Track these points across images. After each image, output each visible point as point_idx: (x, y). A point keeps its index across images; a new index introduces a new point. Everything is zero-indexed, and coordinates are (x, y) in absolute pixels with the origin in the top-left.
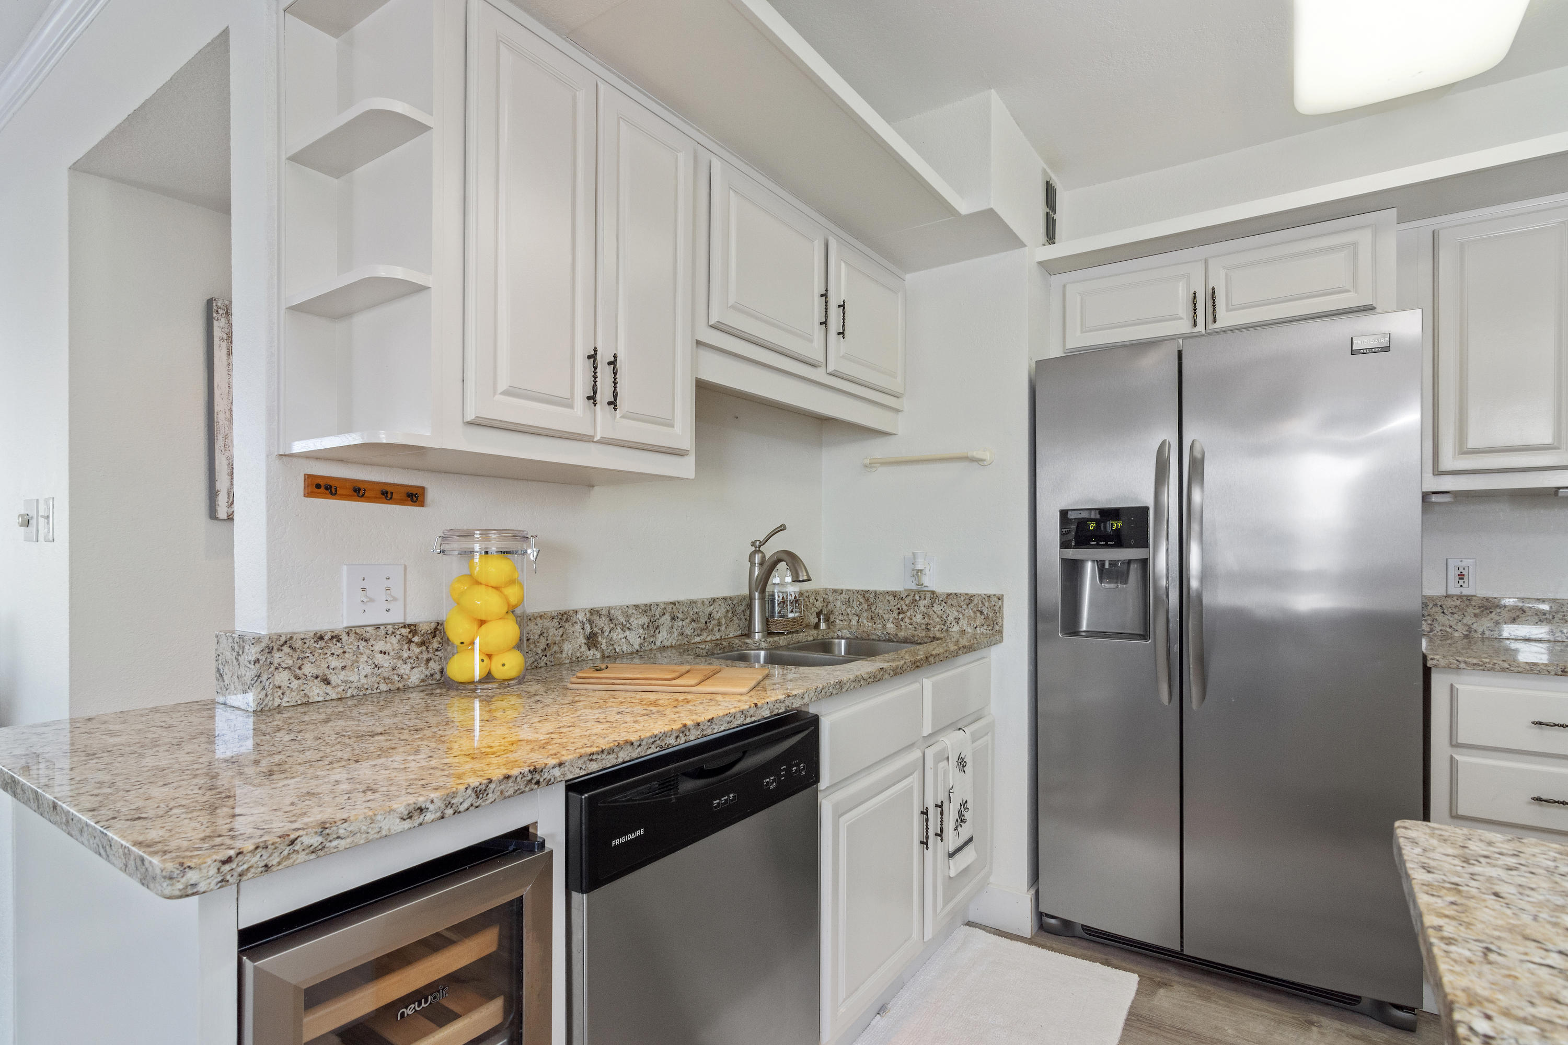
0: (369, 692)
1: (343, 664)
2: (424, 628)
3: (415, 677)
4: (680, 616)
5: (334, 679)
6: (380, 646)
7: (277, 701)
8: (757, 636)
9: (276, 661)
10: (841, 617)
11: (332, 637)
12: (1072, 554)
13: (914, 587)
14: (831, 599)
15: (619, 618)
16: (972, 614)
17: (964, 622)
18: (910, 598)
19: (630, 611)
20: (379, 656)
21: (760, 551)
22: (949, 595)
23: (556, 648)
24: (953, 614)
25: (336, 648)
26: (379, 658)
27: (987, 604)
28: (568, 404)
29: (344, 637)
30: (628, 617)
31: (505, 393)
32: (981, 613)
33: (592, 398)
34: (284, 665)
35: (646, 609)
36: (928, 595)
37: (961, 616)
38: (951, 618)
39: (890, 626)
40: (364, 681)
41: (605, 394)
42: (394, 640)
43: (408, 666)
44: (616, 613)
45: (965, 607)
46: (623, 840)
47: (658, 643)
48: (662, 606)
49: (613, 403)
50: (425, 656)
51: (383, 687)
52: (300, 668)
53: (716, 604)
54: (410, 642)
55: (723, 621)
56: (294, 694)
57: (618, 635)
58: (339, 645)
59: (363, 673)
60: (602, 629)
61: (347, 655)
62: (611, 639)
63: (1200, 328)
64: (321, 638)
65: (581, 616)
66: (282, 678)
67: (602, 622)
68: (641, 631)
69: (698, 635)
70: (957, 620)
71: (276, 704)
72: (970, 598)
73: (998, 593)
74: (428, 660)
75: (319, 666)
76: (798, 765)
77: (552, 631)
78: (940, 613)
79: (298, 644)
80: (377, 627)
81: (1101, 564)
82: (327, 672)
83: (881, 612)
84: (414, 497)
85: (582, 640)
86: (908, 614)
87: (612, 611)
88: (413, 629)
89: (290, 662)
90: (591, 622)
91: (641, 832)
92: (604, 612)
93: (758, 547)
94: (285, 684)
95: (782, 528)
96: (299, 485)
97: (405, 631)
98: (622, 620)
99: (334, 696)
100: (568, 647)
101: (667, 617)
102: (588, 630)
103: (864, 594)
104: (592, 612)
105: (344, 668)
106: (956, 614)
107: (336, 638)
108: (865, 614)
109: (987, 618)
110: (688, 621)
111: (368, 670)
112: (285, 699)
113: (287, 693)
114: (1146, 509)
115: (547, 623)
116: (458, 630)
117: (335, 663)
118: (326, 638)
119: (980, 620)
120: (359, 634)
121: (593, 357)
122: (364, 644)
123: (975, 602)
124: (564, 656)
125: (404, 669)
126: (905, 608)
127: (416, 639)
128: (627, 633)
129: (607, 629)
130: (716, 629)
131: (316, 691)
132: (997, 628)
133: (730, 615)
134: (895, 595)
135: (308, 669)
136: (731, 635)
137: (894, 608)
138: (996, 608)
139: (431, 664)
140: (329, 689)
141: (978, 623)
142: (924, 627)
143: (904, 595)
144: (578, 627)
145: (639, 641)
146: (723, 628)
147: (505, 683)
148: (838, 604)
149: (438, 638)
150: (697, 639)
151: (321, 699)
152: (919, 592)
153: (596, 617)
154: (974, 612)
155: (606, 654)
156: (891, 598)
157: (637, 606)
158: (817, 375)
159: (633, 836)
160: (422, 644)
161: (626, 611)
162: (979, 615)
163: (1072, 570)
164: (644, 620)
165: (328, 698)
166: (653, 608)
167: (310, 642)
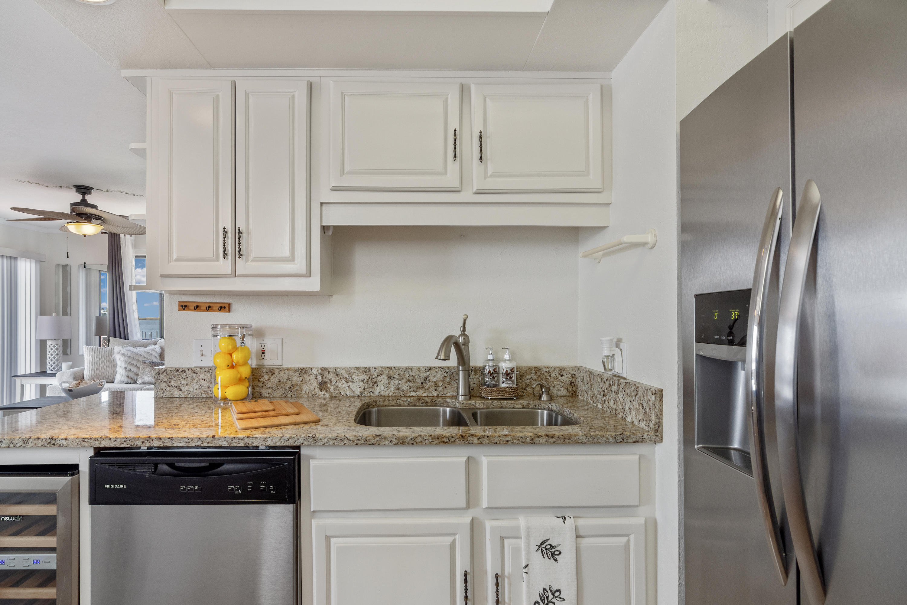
0: (198, 396)
1: (187, 383)
4: (397, 377)
5: (183, 388)
6: (202, 376)
7: (162, 395)
9: (161, 378)
11: (182, 371)
15: (344, 374)
19: (352, 371)
20: (202, 381)
21: (464, 334)
23: (297, 388)
25: (184, 376)
26: (202, 382)
29: (187, 371)
30: (350, 374)
34: (164, 381)
35: (366, 370)
40: (195, 391)
42: (209, 374)
44: (342, 372)
47: (376, 392)
48: (380, 369)
51: (204, 395)
52: (170, 382)
53: (432, 372)
55: (438, 384)
56: (168, 393)
57: (342, 385)
58: (185, 374)
59: (195, 388)
60: (330, 380)
61: (188, 379)
62: (337, 387)
64: (178, 371)
65: (315, 371)
66: (163, 385)
67: (331, 376)
68: (362, 384)
69: (414, 391)
71: (161, 396)
75: (177, 383)
76: (267, 485)
77: (295, 378)
79: (169, 372)
80: (201, 368)
82: (180, 385)
84: (224, 308)
85: (315, 385)
87: (338, 370)
89: (166, 379)
90: (321, 375)
92: (331, 370)
94: (164, 388)
96: (176, 306)
98: (348, 376)
99: (183, 396)
100: (305, 388)
102: (320, 379)
104: (323, 369)
105: (187, 384)
107: (184, 371)
110: (404, 381)
111: (197, 386)
112: (164, 394)
113: (165, 392)
115: (292, 373)
117: (183, 382)
118: (180, 371)
120: (194, 371)
122: (195, 375)
124: (303, 392)
128: (350, 384)
129: (334, 380)
130: (434, 388)
131: (176, 393)
133: (448, 379)
135: (173, 383)
136: (448, 395)
140: (181, 393)
144: (313, 377)
145: (360, 390)
146: (440, 389)
151: (178, 396)
153: (325, 373)
155: (334, 395)
157: (358, 368)
161: (349, 371)
164: (365, 377)
165: (181, 396)
166: (372, 371)
167: (174, 372)
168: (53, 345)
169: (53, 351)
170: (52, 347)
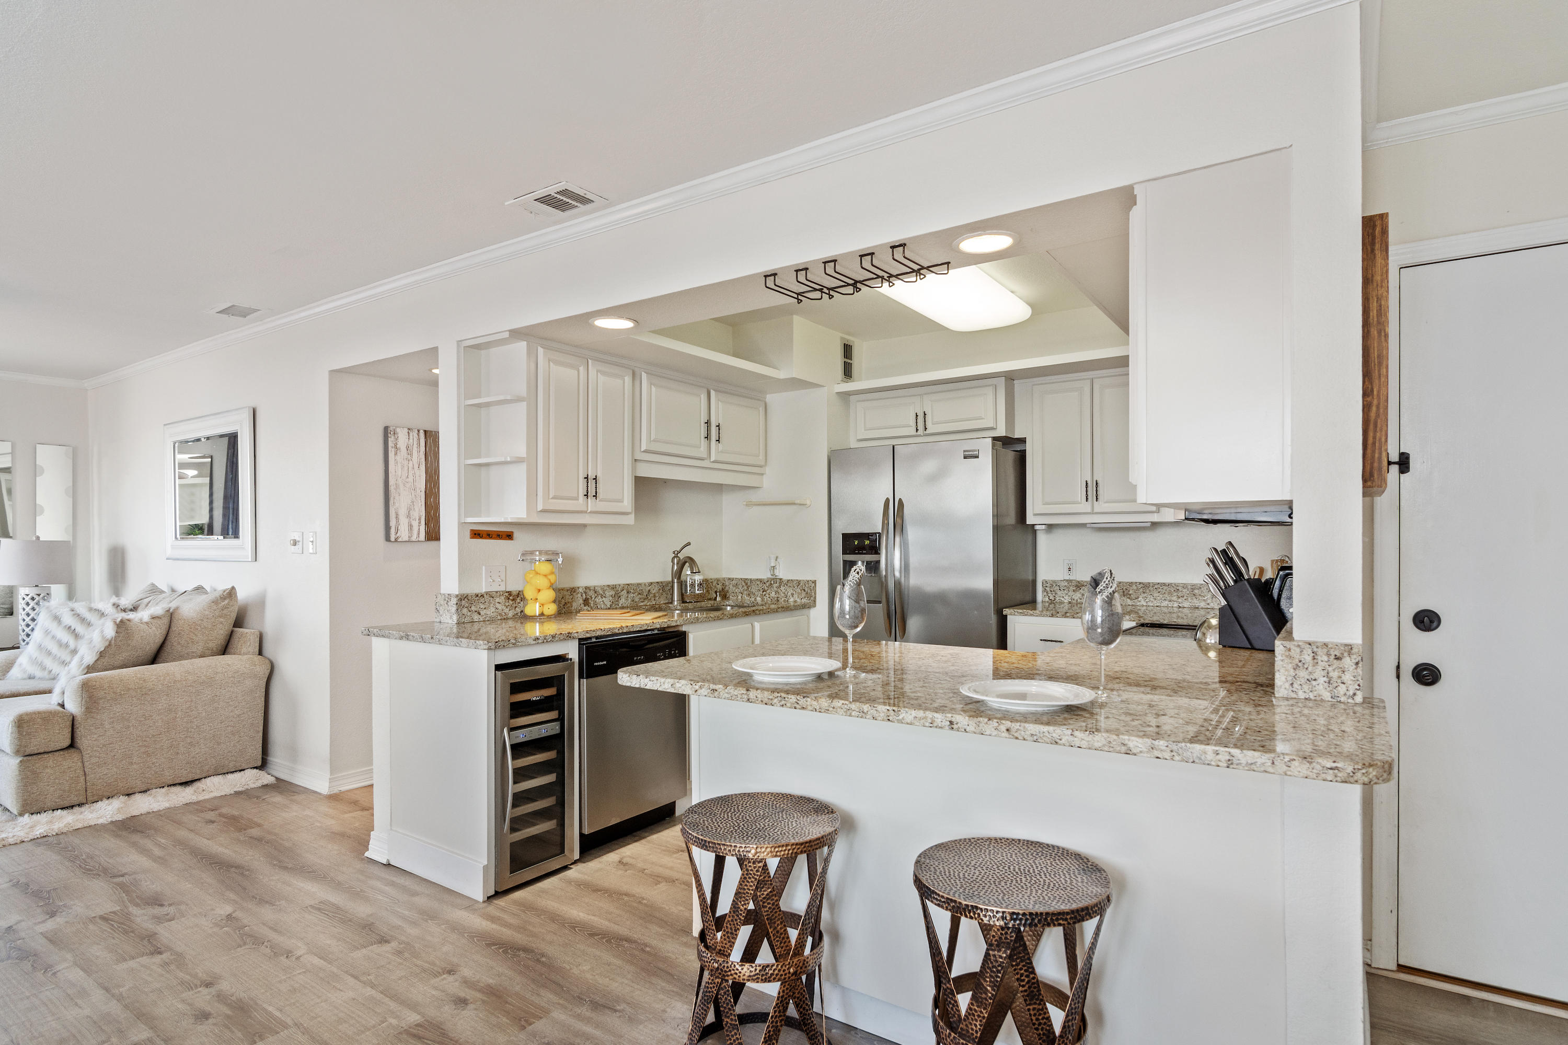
0: (494, 619)
1: (485, 607)
2: (514, 593)
3: (511, 614)
5: (481, 612)
6: (498, 600)
7: (463, 620)
8: (676, 603)
9: (463, 604)
10: (733, 594)
12: (848, 557)
13: (770, 576)
14: (727, 584)
15: (600, 591)
17: (796, 596)
18: (769, 582)
19: (605, 588)
21: (677, 557)
22: (788, 581)
23: (569, 605)
24: (790, 591)
25: (482, 600)
26: (498, 605)
27: (807, 585)
28: (577, 499)
29: (485, 596)
30: (604, 591)
31: (552, 498)
32: (804, 590)
33: (587, 495)
34: (465, 606)
35: (613, 587)
36: (778, 581)
37: (795, 591)
38: (789, 594)
39: (759, 599)
40: (492, 614)
41: (592, 492)
42: (503, 598)
43: (508, 609)
44: (598, 589)
45: (796, 586)
46: (598, 664)
47: (620, 605)
48: (622, 586)
49: (595, 496)
50: (514, 605)
51: (499, 618)
52: (471, 608)
53: (653, 586)
54: (509, 599)
55: (657, 595)
56: (469, 618)
57: (599, 600)
59: (492, 611)
60: (591, 597)
61: (486, 603)
62: (596, 602)
63: (921, 432)
64: (477, 596)
65: (581, 590)
66: (465, 611)
67: (591, 593)
68: (611, 598)
69: (642, 602)
70: (793, 594)
72: (799, 582)
73: (813, 579)
74: (516, 607)
75: (477, 607)
76: (675, 651)
77: (567, 597)
78: (784, 591)
79: (470, 598)
80: (497, 592)
82: (479, 610)
83: (754, 591)
84: (509, 536)
85: (581, 601)
86: (768, 592)
87: (596, 588)
88: (510, 593)
89: (467, 605)
90: (585, 593)
91: (605, 663)
92: (592, 588)
93: (676, 554)
94: (466, 613)
95: (689, 544)
96: (468, 534)
97: (507, 594)
98: (601, 592)
99: (482, 620)
100: (574, 604)
101: (625, 591)
102: (584, 597)
103: (745, 580)
104: (586, 588)
106: (792, 590)
107: (482, 596)
108: (745, 592)
109: (807, 593)
110: (636, 594)
111: (494, 610)
112: (467, 620)
113: (467, 617)
114: (879, 533)
115: (565, 593)
116: (529, 593)
117: (482, 606)
118: (479, 596)
119: (804, 594)
120: (490, 595)
121: (587, 478)
122: (492, 599)
123: (802, 584)
124: (573, 608)
125: (507, 610)
126: (766, 588)
127: (511, 598)
128: (604, 599)
129: (594, 597)
130: (653, 599)
131: (476, 617)
132: (813, 599)
133: (661, 591)
134: (761, 580)
135: (473, 608)
136: (662, 603)
137: (760, 589)
138: (812, 588)
139: (517, 609)
140: (480, 617)
141: (804, 596)
142: (776, 599)
143: (765, 581)
144: (579, 595)
145: (610, 603)
146: (657, 598)
147: (549, 617)
148: (731, 586)
149: (519, 598)
150: (642, 604)
151: (478, 621)
152: (773, 579)
153: (588, 591)
154: (801, 590)
156: (759, 583)
157: (609, 586)
158: (705, 464)
159: (602, 663)
160: (513, 600)
161: (603, 588)
162: (804, 592)
163: (848, 567)
164: (613, 593)
165: (480, 620)
166: (617, 587)
167: (474, 597)
168: (29, 596)
169: (30, 607)
170: (27, 599)
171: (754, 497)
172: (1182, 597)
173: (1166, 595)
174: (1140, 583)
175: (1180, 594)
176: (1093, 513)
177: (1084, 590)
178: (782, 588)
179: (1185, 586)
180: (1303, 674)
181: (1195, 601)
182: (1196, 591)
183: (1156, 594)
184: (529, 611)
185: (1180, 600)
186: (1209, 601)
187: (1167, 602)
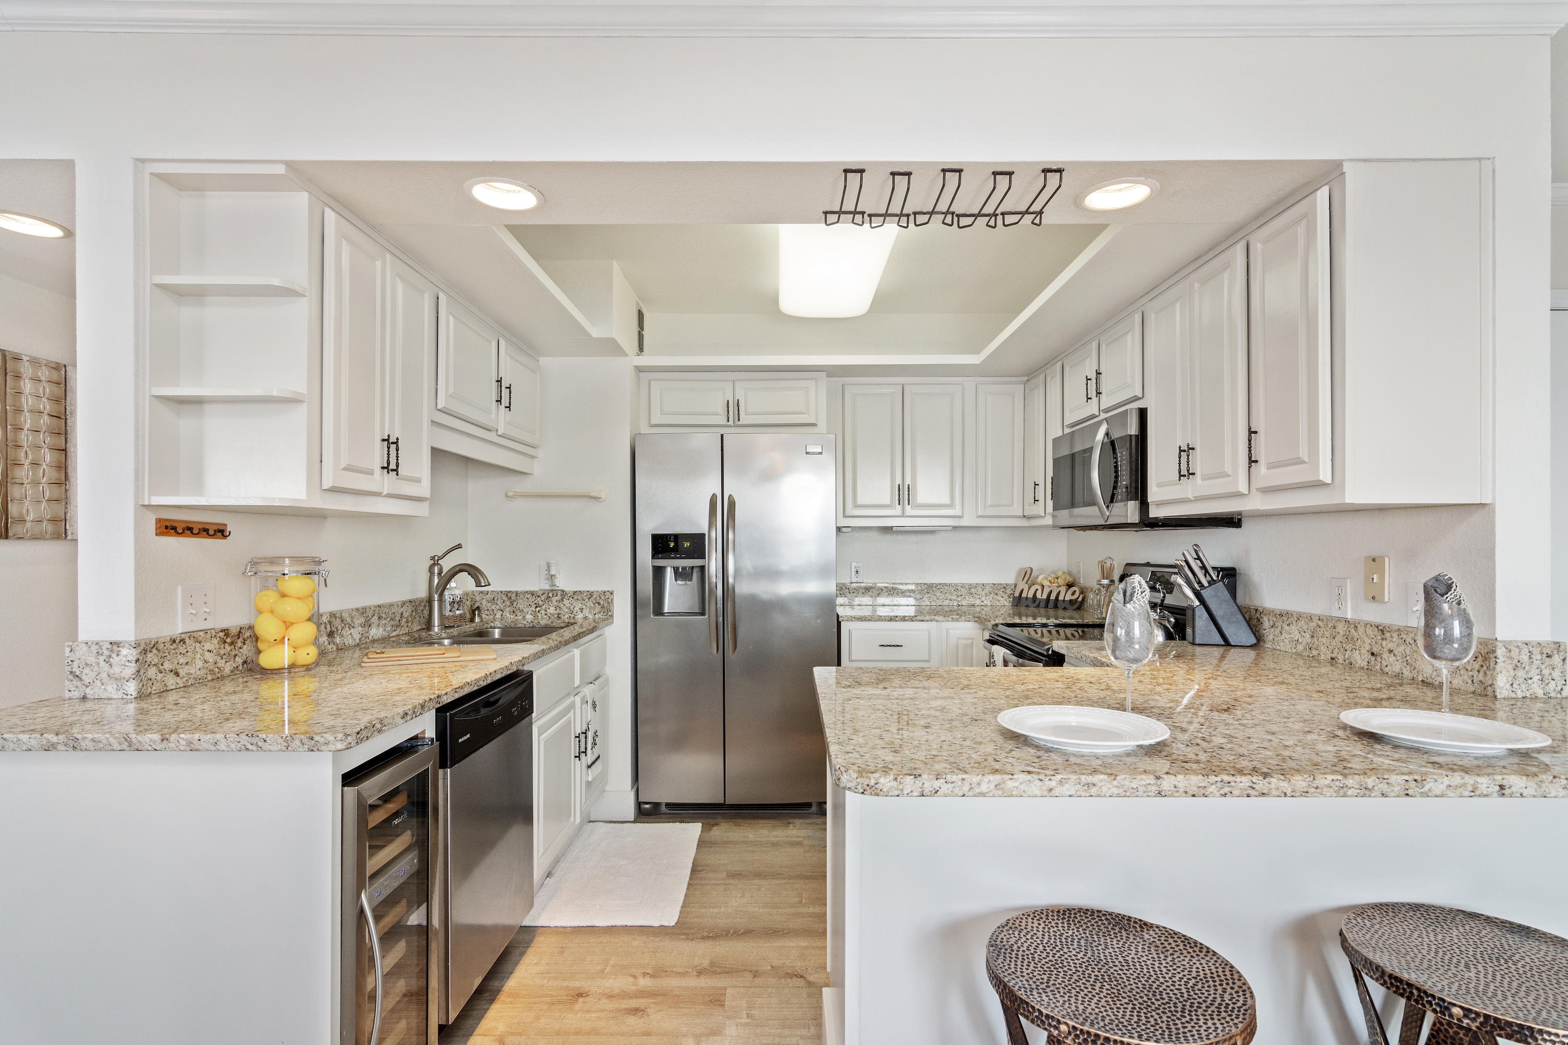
0: (201, 681)
1: (186, 661)
2: (234, 631)
3: (227, 669)
4: (384, 616)
5: (182, 672)
6: (208, 646)
7: (148, 689)
8: (436, 629)
9: (149, 660)
10: (486, 612)
11: (181, 641)
12: (660, 563)
13: (547, 587)
14: (478, 599)
15: (347, 618)
16: (592, 605)
17: (586, 612)
18: (546, 595)
19: (354, 614)
20: (207, 654)
21: (438, 564)
22: (575, 592)
24: (578, 606)
25: (182, 649)
26: (207, 656)
27: (603, 598)
28: (370, 473)
29: (187, 640)
30: (352, 618)
31: (344, 469)
32: (599, 604)
33: (386, 468)
34: (153, 663)
35: (363, 611)
36: (559, 593)
37: (584, 607)
38: (577, 609)
39: (529, 617)
40: (198, 673)
41: (392, 463)
42: (215, 641)
43: (223, 661)
44: (345, 615)
45: (587, 600)
46: (465, 738)
47: (370, 638)
48: (373, 608)
49: (396, 470)
50: (233, 653)
51: (209, 677)
52: (162, 665)
53: (405, 607)
54: (225, 642)
55: (410, 619)
56: (159, 684)
57: (346, 632)
58: (184, 646)
59: (198, 667)
60: (337, 628)
61: (189, 654)
62: (343, 636)
63: (731, 423)
64: (174, 641)
65: (325, 619)
66: (152, 672)
67: (337, 623)
68: (360, 628)
70: (581, 610)
71: (149, 692)
72: (591, 594)
73: (610, 589)
74: (235, 656)
75: (173, 663)
78: (568, 605)
79: (161, 646)
81: (676, 570)
82: (177, 667)
83: (521, 607)
84: (221, 532)
85: (326, 637)
86: (544, 607)
87: (343, 614)
88: (226, 632)
89: (156, 660)
90: (330, 622)
91: (468, 736)
92: (338, 615)
93: (435, 561)
94: (153, 677)
95: (459, 546)
96: (152, 526)
97: (222, 634)
98: (349, 620)
99: (181, 685)
101: (376, 617)
102: (329, 629)
103: (507, 594)
104: (333, 615)
105: (187, 663)
106: (581, 605)
107: (183, 641)
108: (508, 609)
109: (603, 607)
110: (388, 619)
111: (201, 664)
112: (154, 688)
113: (155, 683)
114: (704, 535)
116: (268, 629)
117: (182, 660)
118: (177, 641)
119: (598, 608)
120: (195, 637)
121: (388, 440)
122: (199, 645)
123: (595, 596)
125: (221, 663)
126: (541, 603)
127: (228, 640)
128: (352, 630)
129: (340, 628)
130: (406, 625)
131: (171, 681)
132: (610, 613)
133: (414, 614)
134: (532, 593)
135: (167, 665)
136: (415, 630)
137: (531, 604)
138: (609, 600)
139: (237, 658)
140: (178, 680)
141: (597, 611)
142: (556, 616)
143: (540, 593)
144: (324, 627)
145: (359, 636)
146: (409, 625)
147: (308, 668)
148: (484, 602)
149: (241, 639)
150: (394, 634)
151: (174, 687)
152: (552, 591)
153: (334, 619)
154: (594, 604)
155: (340, 647)
156: (529, 596)
157: (357, 609)
158: (491, 436)
160: (232, 643)
161: (351, 613)
162: (597, 605)
163: (658, 573)
164: (362, 620)
165: (178, 686)
166: (368, 610)
167: (168, 645)
171: (518, 485)
172: (961, 596)
173: (947, 595)
174: (925, 584)
175: (959, 593)
176: (903, 515)
177: (872, 592)
178: (566, 602)
179: (963, 586)
180: (1521, 673)
181: (972, 599)
182: (973, 590)
183: (938, 594)
184: (268, 659)
185: (959, 599)
186: (983, 599)
187: (948, 601)
